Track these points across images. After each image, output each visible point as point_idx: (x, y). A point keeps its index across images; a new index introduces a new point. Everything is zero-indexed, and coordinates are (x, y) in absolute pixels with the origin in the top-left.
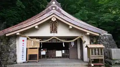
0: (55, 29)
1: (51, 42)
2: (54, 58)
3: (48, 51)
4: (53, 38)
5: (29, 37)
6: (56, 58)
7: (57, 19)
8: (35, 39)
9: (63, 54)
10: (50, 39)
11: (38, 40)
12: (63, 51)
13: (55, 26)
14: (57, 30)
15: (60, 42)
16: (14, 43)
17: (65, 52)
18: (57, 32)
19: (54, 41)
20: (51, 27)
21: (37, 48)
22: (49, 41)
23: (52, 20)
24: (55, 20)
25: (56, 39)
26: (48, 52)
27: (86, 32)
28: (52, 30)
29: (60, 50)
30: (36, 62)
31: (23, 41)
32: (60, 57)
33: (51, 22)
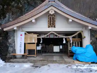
0: (53, 23)
1: (48, 37)
2: (52, 53)
3: (46, 46)
4: (50, 33)
5: (26, 32)
6: (53, 53)
7: (55, 11)
8: (33, 34)
9: (60, 49)
10: (48, 34)
11: (35, 36)
12: (61, 47)
13: (53, 20)
14: (55, 24)
15: (58, 37)
16: (12, 38)
17: (63, 48)
18: (55, 26)
19: (52, 37)
20: (49, 21)
21: (34, 43)
22: (47, 36)
23: (50, 13)
24: (53, 12)
25: (54, 34)
26: (46, 48)
27: (88, 26)
28: (50, 25)
29: (58, 46)
30: (34, 57)
31: (21, 35)
32: (58, 52)
33: (49, 16)
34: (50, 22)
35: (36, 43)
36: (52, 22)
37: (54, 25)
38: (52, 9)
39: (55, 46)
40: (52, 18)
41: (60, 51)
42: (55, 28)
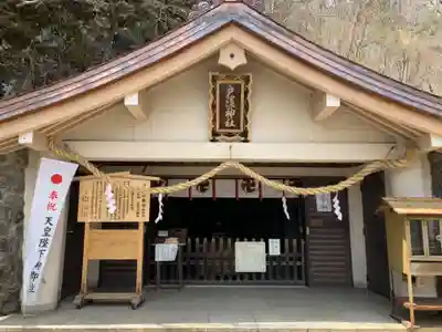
0: (236, 119)
1: (208, 194)
2: (226, 278)
3: (193, 243)
4: (216, 170)
6: (234, 279)
7: (248, 54)
8: (127, 174)
9: (269, 259)
11: (141, 184)
12: (275, 246)
13: (237, 101)
15: (255, 195)
17: (282, 250)
18: (245, 134)
19: (226, 191)
20: (214, 107)
21: (134, 226)
22: (202, 189)
23: (224, 60)
24: (240, 60)
25: (236, 179)
26: (193, 250)
28: (222, 126)
29: (258, 240)
30: (128, 303)
32: (258, 275)
33: (214, 79)
34: (223, 110)
35: (141, 227)
36: (230, 114)
37: (242, 130)
38: (233, 42)
39: (242, 240)
40: (231, 90)
41: (267, 267)
42: (246, 141)
